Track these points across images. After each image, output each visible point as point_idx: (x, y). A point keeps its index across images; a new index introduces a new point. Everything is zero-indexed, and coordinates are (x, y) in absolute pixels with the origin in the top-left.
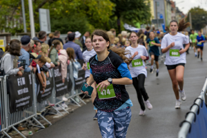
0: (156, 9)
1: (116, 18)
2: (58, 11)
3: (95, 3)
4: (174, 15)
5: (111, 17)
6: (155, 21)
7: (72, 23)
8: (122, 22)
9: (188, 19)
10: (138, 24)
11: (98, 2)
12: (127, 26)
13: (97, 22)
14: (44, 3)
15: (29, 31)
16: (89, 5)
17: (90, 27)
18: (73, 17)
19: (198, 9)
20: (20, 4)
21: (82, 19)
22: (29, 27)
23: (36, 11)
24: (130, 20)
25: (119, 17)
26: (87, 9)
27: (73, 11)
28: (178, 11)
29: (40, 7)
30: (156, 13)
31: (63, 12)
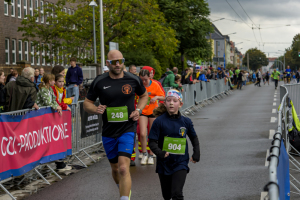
0: (217, 48)
1: (180, 54)
2: (126, 45)
3: (161, 39)
4: (233, 54)
5: (176, 53)
6: (216, 59)
7: (138, 56)
8: (185, 59)
9: (245, 58)
10: (200, 61)
11: (164, 38)
12: (190, 63)
13: (163, 56)
14: (114, 37)
15: (99, 62)
16: (156, 41)
17: (156, 62)
18: (140, 51)
19: (255, 50)
20: (92, 36)
21: (148, 53)
22: (100, 58)
23: (107, 43)
24: (193, 57)
25: (182, 54)
26: (154, 44)
27: (140, 46)
28: (237, 52)
29: (110, 40)
30: (217, 52)
31: (131, 46)
